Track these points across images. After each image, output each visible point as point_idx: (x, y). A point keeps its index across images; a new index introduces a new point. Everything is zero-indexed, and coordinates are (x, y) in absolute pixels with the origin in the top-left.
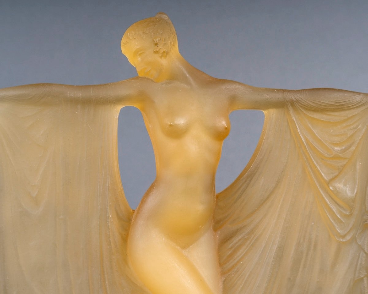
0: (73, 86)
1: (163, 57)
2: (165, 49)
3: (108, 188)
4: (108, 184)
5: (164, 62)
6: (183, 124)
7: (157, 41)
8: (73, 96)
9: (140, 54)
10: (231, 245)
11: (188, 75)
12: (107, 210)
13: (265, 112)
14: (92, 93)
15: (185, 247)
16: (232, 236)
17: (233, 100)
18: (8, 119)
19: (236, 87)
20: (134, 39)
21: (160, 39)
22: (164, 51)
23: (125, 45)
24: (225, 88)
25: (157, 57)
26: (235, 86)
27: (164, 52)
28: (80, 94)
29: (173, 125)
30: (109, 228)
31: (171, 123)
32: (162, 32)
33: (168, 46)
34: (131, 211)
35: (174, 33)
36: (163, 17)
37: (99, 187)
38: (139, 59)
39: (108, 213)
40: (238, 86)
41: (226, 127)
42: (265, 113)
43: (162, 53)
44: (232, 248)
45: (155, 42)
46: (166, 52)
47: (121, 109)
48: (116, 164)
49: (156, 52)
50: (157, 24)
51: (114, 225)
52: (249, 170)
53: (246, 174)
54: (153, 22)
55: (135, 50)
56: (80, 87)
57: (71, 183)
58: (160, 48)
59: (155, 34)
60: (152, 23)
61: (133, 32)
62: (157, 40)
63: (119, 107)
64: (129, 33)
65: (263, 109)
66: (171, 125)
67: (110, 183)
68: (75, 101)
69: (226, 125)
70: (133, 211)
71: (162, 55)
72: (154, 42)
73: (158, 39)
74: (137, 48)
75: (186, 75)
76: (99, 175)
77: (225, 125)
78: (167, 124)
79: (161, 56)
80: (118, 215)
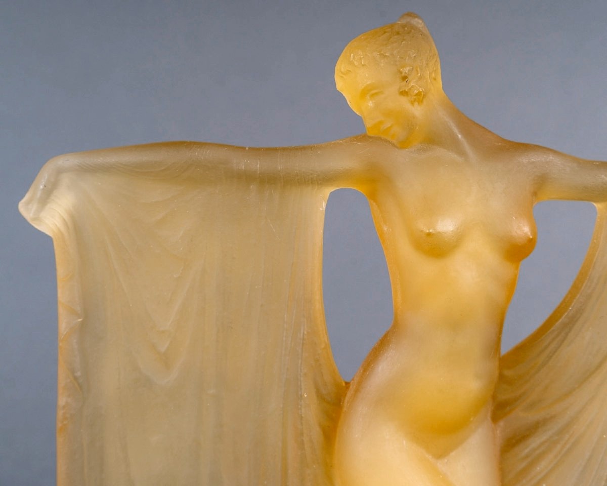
0: (243, 148)
1: (416, 104)
2: (420, 87)
3: (301, 342)
4: (302, 335)
5: (417, 111)
6: (453, 231)
7: (407, 72)
8: (243, 167)
9: (372, 95)
10: (526, 451)
11: (460, 136)
12: (299, 383)
13: (598, 206)
14: (280, 164)
15: (441, 454)
16: (528, 435)
17: (541, 183)
18: (120, 206)
19: (548, 160)
20: (363, 65)
21: (413, 69)
22: (420, 92)
23: (344, 76)
24: (527, 161)
25: (404, 102)
26: (545, 156)
27: (419, 94)
28: (257, 165)
29: (433, 234)
30: (302, 417)
31: (429, 230)
32: (415, 55)
33: (425, 81)
34: (344, 384)
35: (436, 55)
36: (415, 23)
37: (284, 339)
38: (371, 104)
39: (301, 389)
40: (551, 157)
41: (531, 237)
42: (597, 209)
43: (415, 95)
44: (527, 456)
45: (403, 74)
46: (422, 93)
47: (331, 192)
48: (318, 297)
49: (403, 93)
50: (405, 38)
51: (311, 412)
52: (566, 314)
53: (560, 320)
54: (398, 33)
55: (363, 87)
56: (256, 151)
57: (232, 328)
58: (412, 86)
59: (402, 58)
60: (396, 37)
61: (361, 54)
62: (406, 70)
63: (328, 191)
64: (352, 55)
65: (597, 201)
66: (429, 234)
67: (305, 333)
68: (246, 178)
69: (531, 233)
70: (347, 383)
71: (415, 100)
72: (401, 73)
73: (408, 68)
74: (368, 83)
75: (457, 135)
76: (285, 316)
77: (529, 234)
78: (422, 231)
79: (413, 100)
80: (318, 392)
